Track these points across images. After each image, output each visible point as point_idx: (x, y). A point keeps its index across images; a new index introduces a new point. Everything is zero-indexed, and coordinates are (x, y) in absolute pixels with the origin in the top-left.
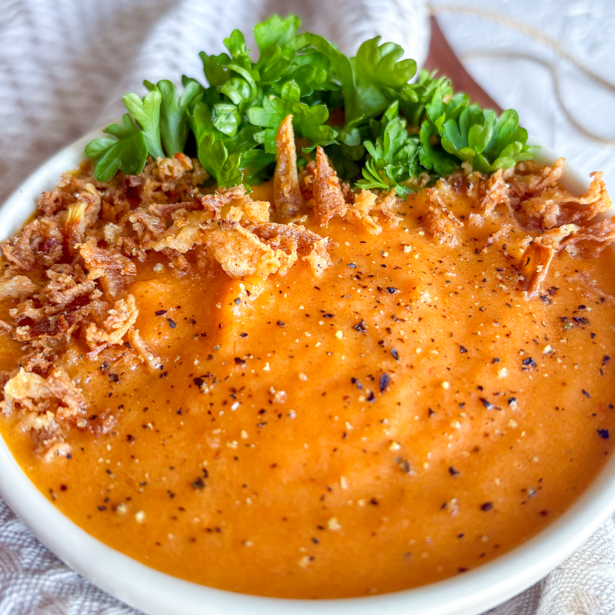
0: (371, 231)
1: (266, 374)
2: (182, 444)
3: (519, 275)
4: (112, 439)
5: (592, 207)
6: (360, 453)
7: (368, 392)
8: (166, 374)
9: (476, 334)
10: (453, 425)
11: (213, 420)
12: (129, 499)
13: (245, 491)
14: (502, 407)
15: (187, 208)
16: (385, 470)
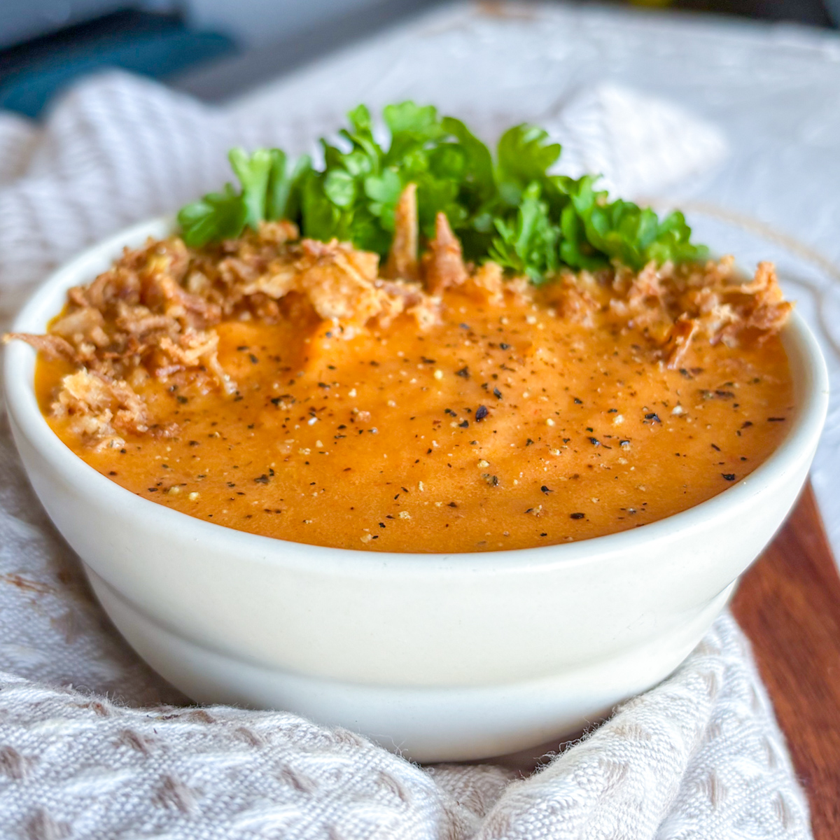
1: (351, 399)
2: (251, 450)
4: (173, 442)
5: (757, 297)
6: (445, 467)
7: (462, 420)
8: (240, 398)
9: (596, 391)
10: (552, 453)
11: (288, 432)
12: (183, 484)
13: (313, 487)
14: (612, 447)
16: (470, 481)
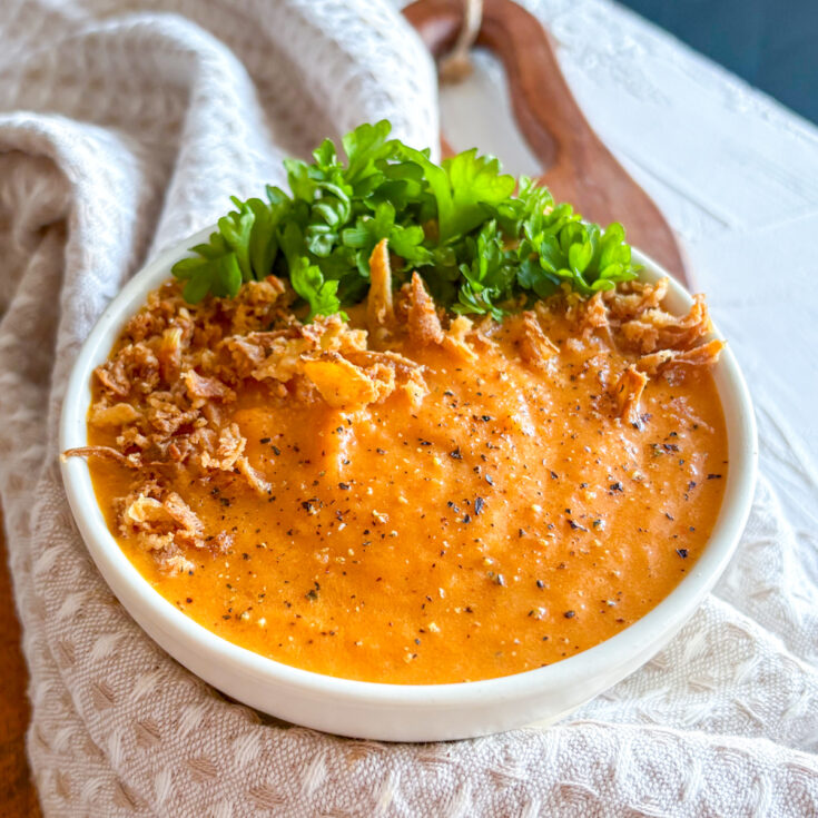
0: (468, 360)
1: (369, 497)
2: (295, 561)
3: (613, 402)
4: (230, 558)
6: (457, 568)
7: (464, 514)
8: (274, 498)
9: (567, 460)
10: (541, 543)
11: (322, 539)
12: (250, 609)
13: (354, 601)
14: (588, 528)
15: (284, 336)
16: (479, 583)
